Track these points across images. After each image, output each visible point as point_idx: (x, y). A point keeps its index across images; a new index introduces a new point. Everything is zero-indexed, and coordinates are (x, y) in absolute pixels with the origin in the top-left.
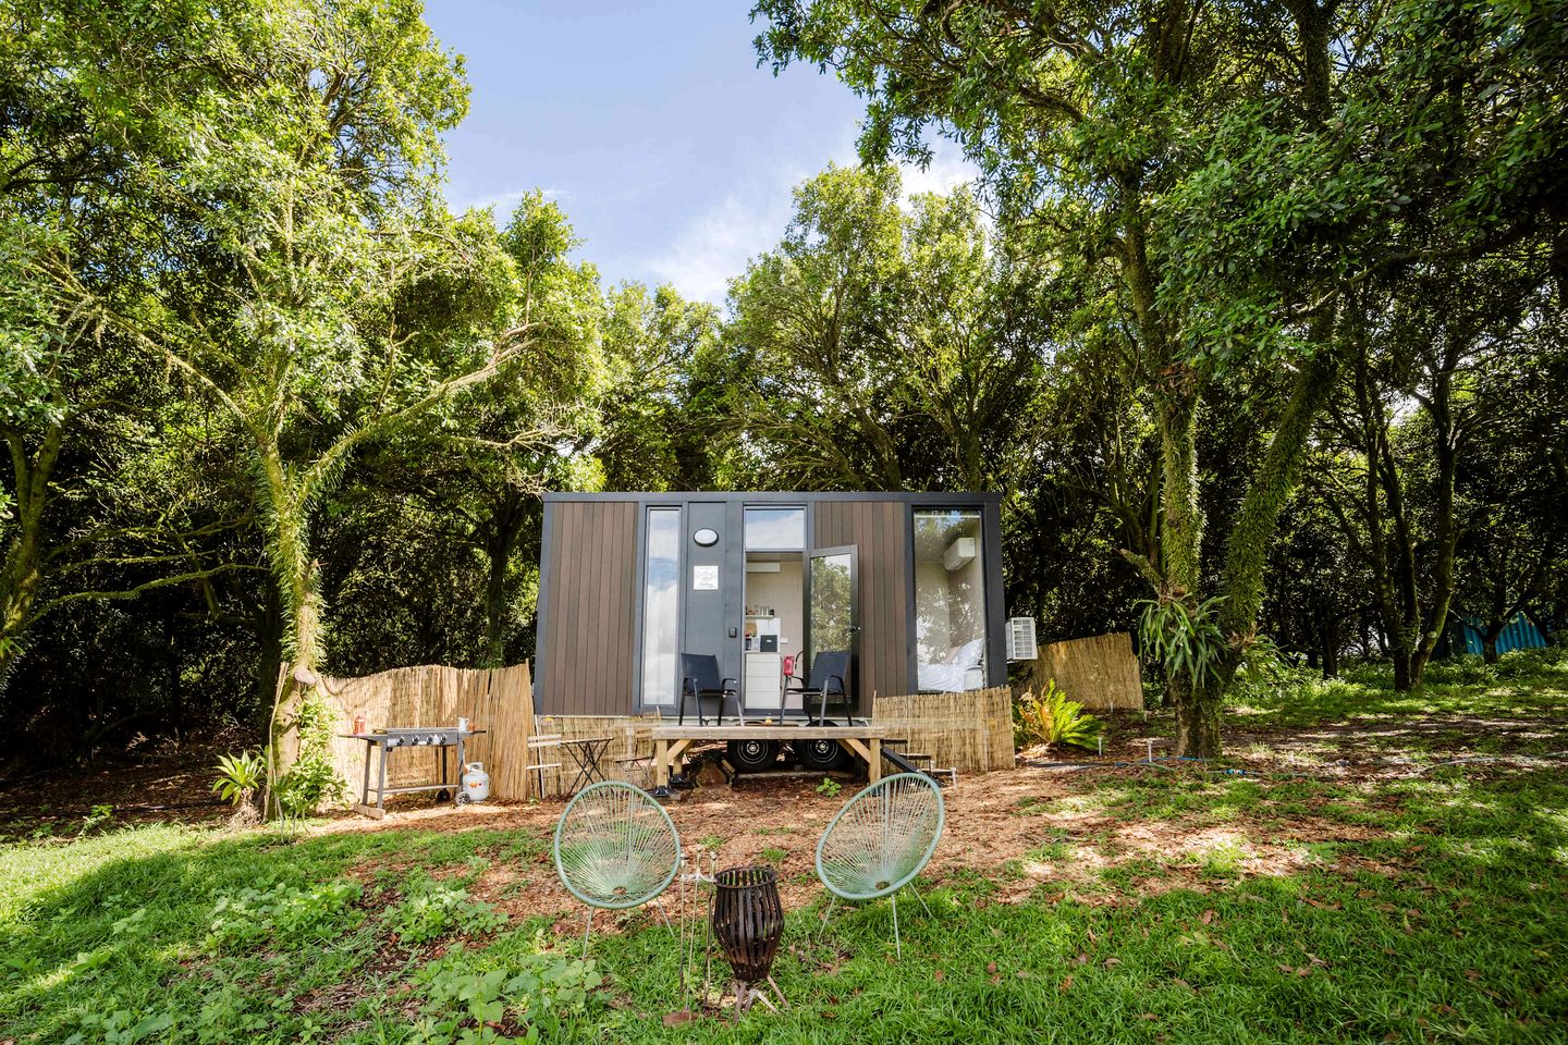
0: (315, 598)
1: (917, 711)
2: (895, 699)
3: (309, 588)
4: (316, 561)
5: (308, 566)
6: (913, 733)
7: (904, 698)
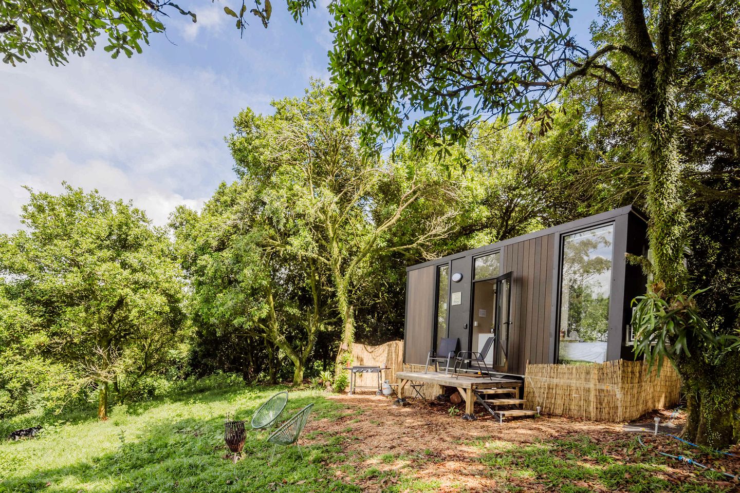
0: (351, 320)
1: (552, 374)
2: (540, 365)
3: (349, 317)
4: (352, 307)
5: (349, 308)
6: (549, 388)
7: (546, 365)
